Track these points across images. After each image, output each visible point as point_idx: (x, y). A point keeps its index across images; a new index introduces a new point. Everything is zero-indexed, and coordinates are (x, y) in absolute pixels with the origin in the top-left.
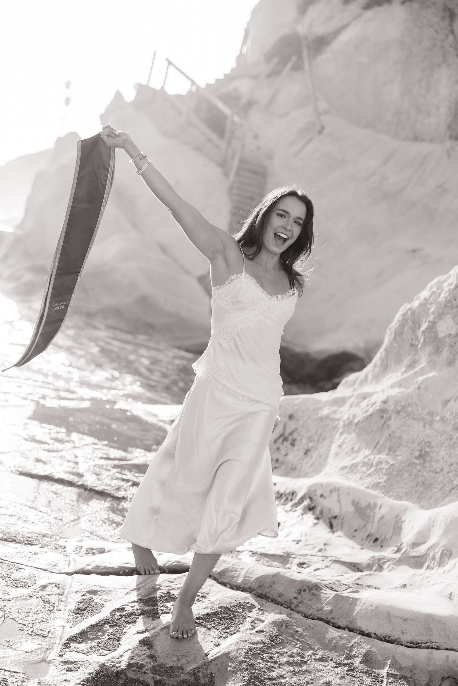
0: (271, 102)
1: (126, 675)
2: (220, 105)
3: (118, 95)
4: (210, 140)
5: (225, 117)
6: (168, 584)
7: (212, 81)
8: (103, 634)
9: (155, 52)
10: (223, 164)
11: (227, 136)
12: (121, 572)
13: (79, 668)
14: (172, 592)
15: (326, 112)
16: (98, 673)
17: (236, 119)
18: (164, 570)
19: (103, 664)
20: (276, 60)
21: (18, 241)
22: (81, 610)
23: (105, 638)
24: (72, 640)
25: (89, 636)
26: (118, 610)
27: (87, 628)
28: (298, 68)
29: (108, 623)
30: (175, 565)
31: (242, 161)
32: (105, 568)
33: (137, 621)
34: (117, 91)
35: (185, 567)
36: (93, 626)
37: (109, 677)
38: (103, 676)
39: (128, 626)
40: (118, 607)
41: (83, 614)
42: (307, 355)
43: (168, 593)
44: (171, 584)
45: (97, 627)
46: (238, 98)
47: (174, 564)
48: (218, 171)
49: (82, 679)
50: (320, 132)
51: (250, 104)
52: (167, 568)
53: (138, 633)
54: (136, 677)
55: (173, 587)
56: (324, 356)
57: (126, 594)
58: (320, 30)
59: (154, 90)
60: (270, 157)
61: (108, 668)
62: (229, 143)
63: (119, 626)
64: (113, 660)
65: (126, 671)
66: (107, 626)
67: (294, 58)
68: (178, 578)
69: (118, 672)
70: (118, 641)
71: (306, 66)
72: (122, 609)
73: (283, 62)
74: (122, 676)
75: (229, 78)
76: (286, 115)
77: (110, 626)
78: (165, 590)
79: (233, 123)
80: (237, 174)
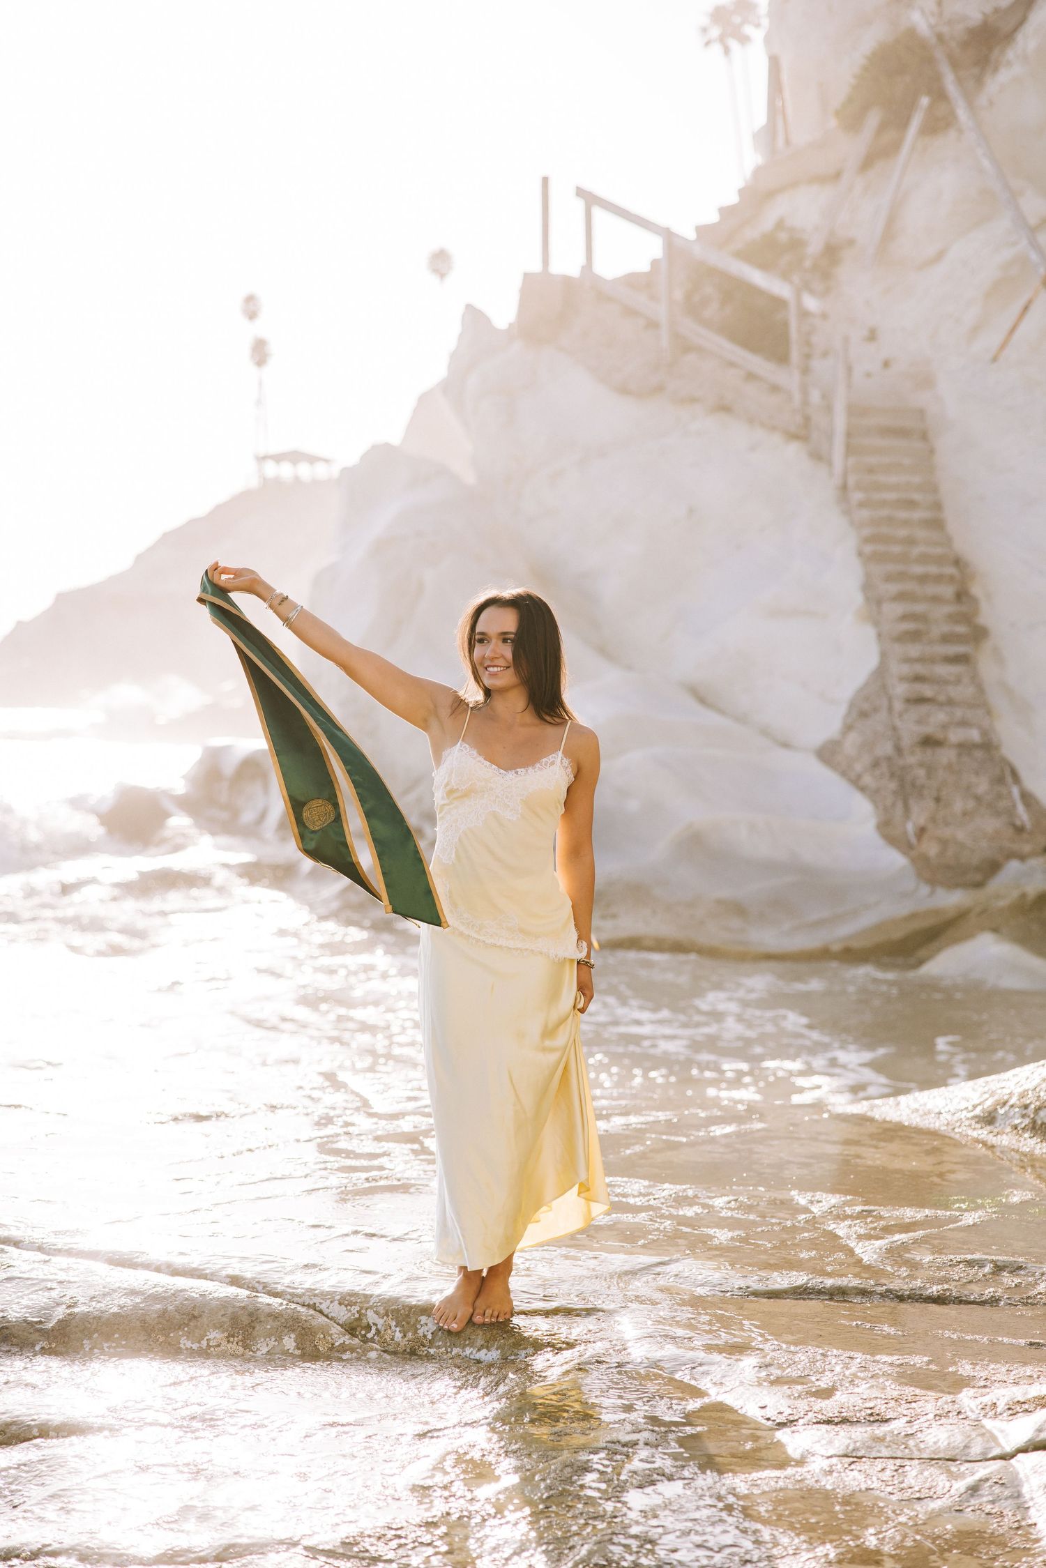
0: (889, 233)
2: (757, 277)
3: (474, 317)
4: (751, 377)
5: (779, 303)
10: (801, 433)
11: (795, 355)
17: (810, 303)
20: (874, 119)
28: (938, 124)
31: (854, 411)
34: (469, 307)
46: (797, 244)
48: (794, 450)
51: (832, 252)
58: (973, 10)
59: (567, 281)
60: (926, 381)
62: (806, 371)
67: (925, 101)
71: (962, 113)
73: (898, 119)
75: (756, 196)
76: (940, 256)
79: (804, 314)
80: (850, 450)
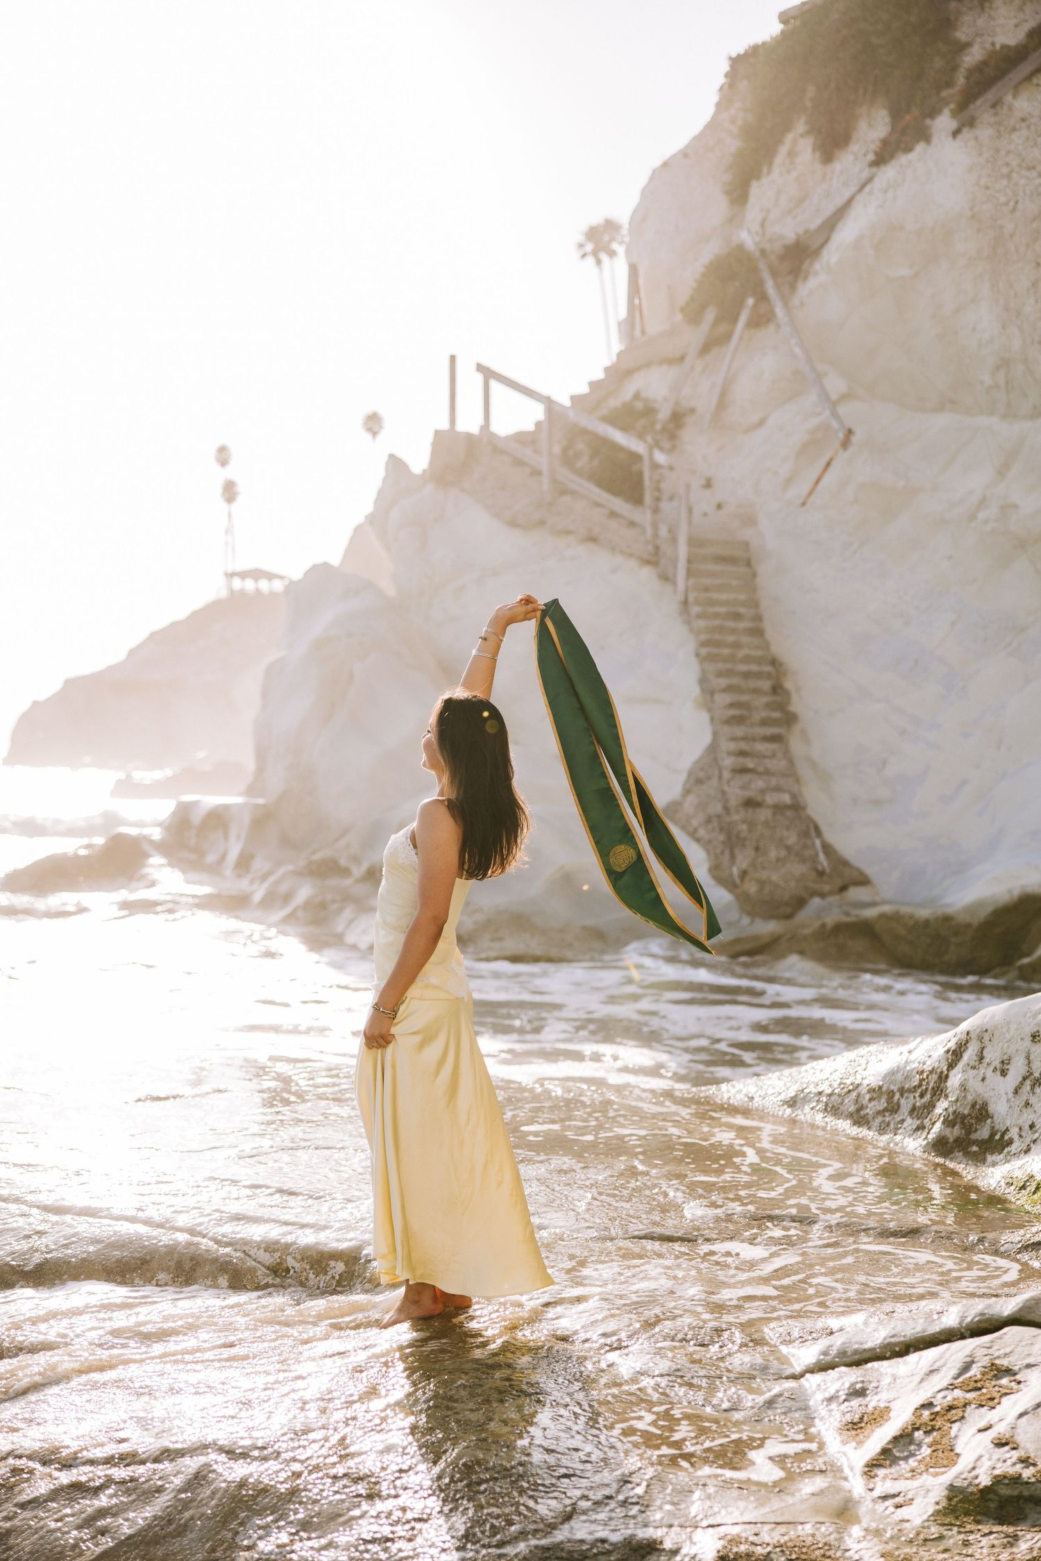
0: (722, 403)
1: (996, 1493)
2: (619, 437)
3: (396, 464)
4: (613, 514)
5: (636, 457)
6: (985, 1351)
7: (584, 389)
8: (919, 1445)
9: (453, 359)
10: (654, 559)
11: (648, 498)
12: (888, 1354)
13: (912, 1500)
14: (997, 1362)
15: (845, 397)
16: (949, 1499)
17: (660, 457)
18: (962, 1334)
19: (951, 1485)
20: (710, 315)
21: (262, 820)
22: (855, 1424)
23: (925, 1451)
24: (874, 1465)
25: (898, 1454)
26: (923, 1406)
27: (888, 1444)
28: (762, 319)
29: (918, 1429)
30: (979, 1321)
31: (694, 542)
32: (856, 1352)
33: (966, 1415)
34: (391, 456)
35: (997, 1320)
36: (896, 1439)
37: (970, 1502)
38: (960, 1501)
39: (956, 1426)
40: (921, 1403)
41: (861, 1428)
42: (947, 919)
43: (992, 1364)
44: (990, 1351)
45: (904, 1438)
46: (649, 411)
47: (976, 1319)
48: (646, 573)
49: (930, 1513)
50: (845, 444)
51: (678, 418)
52: (967, 1328)
53: (980, 1431)
54: (1016, 1493)
55: (996, 1354)
56: (983, 914)
57: (921, 1382)
58: (789, 230)
59: (469, 436)
60: (750, 520)
61: (961, 1490)
62: (656, 510)
63: (940, 1429)
64: (963, 1476)
65: (996, 1488)
66: (918, 1435)
67: (750, 301)
68: (997, 1338)
69: (981, 1491)
70: (952, 1450)
71: (779, 311)
72: (928, 1405)
73: (729, 315)
74: (991, 1496)
75: (619, 373)
76: (761, 423)
77: (925, 1432)
78: (986, 1361)
79: (655, 466)
80: (690, 573)
